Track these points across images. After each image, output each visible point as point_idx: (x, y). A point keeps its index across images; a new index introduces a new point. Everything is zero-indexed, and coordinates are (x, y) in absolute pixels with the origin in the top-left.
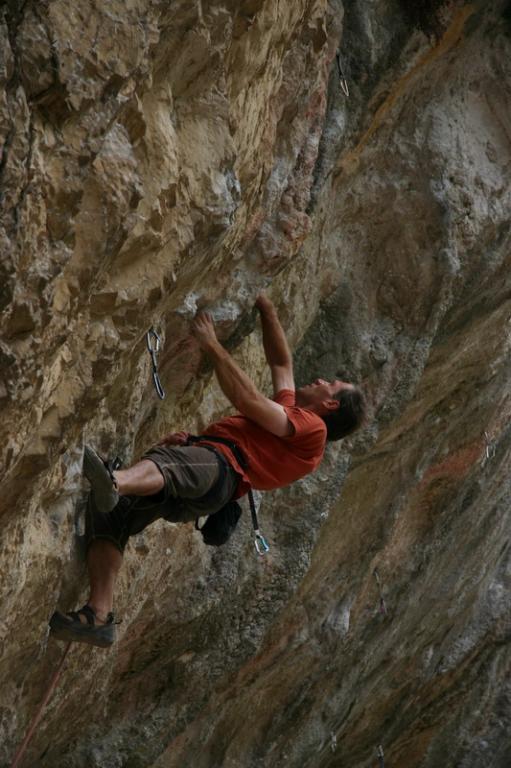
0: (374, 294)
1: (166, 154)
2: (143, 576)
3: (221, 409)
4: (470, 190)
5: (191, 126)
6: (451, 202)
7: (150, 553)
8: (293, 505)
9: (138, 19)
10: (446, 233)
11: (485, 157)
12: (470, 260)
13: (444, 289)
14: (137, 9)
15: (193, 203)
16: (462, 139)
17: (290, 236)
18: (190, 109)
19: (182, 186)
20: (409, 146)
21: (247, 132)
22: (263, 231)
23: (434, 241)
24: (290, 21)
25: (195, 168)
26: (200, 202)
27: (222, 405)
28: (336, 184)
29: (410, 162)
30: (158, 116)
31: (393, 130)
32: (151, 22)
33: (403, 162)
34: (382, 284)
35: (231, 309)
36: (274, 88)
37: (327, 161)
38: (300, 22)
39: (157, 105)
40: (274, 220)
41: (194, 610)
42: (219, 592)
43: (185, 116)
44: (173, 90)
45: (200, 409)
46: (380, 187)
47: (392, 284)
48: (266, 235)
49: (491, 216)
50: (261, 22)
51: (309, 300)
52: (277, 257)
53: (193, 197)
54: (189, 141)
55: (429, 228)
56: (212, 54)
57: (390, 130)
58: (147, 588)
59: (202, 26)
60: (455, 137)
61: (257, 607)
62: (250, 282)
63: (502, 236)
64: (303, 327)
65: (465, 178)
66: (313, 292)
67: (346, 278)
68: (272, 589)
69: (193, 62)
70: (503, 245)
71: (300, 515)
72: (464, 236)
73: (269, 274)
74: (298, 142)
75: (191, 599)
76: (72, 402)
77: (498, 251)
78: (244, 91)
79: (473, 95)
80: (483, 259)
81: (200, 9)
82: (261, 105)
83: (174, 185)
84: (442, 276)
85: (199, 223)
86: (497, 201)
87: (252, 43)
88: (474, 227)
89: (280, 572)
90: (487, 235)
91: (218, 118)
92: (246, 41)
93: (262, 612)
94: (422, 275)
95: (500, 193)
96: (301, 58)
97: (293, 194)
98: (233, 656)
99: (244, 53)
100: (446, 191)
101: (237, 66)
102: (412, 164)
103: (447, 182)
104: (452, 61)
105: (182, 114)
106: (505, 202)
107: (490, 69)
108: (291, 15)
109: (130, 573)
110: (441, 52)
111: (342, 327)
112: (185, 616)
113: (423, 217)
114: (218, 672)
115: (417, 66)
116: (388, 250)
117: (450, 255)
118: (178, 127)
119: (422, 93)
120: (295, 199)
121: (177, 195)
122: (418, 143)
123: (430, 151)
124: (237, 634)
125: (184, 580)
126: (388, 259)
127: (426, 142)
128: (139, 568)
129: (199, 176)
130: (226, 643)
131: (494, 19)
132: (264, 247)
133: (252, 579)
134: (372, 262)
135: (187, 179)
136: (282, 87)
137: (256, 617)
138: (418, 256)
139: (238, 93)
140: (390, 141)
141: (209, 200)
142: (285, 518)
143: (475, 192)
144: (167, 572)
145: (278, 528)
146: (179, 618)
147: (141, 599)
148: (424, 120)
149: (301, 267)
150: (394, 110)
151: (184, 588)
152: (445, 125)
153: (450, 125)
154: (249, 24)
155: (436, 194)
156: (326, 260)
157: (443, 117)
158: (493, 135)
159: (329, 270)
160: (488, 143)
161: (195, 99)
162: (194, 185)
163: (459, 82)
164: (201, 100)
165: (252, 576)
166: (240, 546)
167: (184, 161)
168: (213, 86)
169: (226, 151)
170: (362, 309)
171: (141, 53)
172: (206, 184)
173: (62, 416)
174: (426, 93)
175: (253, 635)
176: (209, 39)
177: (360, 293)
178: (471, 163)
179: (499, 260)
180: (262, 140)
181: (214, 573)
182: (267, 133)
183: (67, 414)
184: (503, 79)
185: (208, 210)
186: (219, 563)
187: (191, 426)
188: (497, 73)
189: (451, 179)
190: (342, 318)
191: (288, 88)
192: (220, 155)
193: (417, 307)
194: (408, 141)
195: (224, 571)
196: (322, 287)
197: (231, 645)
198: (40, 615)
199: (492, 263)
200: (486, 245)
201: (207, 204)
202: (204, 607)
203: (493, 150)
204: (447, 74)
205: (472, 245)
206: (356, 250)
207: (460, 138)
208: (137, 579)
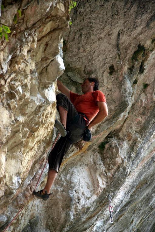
0: (46, 221)
1: (2, 168)
4: (80, 195)
5: (10, 161)
6: (74, 198)
9: (6, 127)
10: (71, 207)
11: (86, 187)
12: (76, 217)
13: (67, 224)
14: (6, 124)
15: (6, 184)
16: (81, 180)
17: (27, 199)
18: (11, 156)
19: (4, 178)
20: (65, 178)
21: (24, 165)
22: (19, 196)
23: (67, 209)
24: (43, 136)
25: (9, 173)
26: (8, 184)
28: (42, 185)
29: (64, 183)
30: (2, 156)
31: (61, 173)
32: (9, 129)
33: (62, 183)
34: (48, 219)
35: (4, 218)
36: (33, 154)
37: (42, 178)
38: (45, 137)
39: (2, 153)
40: (23, 193)
43: (9, 157)
44: (8, 149)
46: (54, 189)
47: (52, 219)
48: (20, 197)
49: (85, 205)
50: (36, 135)
51: (26, 219)
52: (22, 204)
53: (6, 182)
54: (9, 165)
55: (66, 204)
56: (21, 141)
57: (60, 173)
59: (20, 133)
60: (79, 179)
62: (12, 211)
63: (87, 211)
64: (22, 228)
65: (80, 192)
66: (28, 217)
67: (38, 215)
69: (15, 142)
70: (87, 214)
72: (76, 209)
73: (18, 209)
74: (35, 171)
77: (85, 216)
78: (26, 153)
79: (86, 168)
80: (80, 217)
81: (21, 128)
82: (29, 158)
83: (2, 177)
84: (67, 220)
85: (6, 190)
86: (87, 200)
87: (32, 140)
88: (79, 207)
90: (83, 210)
91: (19, 160)
92: (30, 139)
94: (61, 218)
95: (89, 198)
96: (43, 147)
97: (30, 186)
99: (29, 142)
100: (73, 194)
101: (26, 146)
102: (65, 184)
103: (74, 192)
104: (82, 157)
105: (8, 157)
106: (90, 201)
107: (92, 161)
108: (44, 134)
110: (80, 153)
111: (34, 230)
113: (65, 201)
115: (72, 156)
116: (52, 209)
117: (71, 214)
118: (6, 160)
119: (72, 164)
120: (31, 187)
121: (2, 180)
122: (68, 178)
123: (71, 181)
126: (52, 211)
127: (70, 178)
129: (10, 176)
131: (96, 148)
132: (19, 200)
134: (47, 211)
135: (6, 176)
136: (36, 154)
138: (61, 212)
139: (24, 153)
140: (60, 176)
141: (11, 184)
143: (82, 196)
148: (71, 172)
149: (26, 209)
150: (63, 167)
152: (77, 175)
153: (78, 175)
154: (33, 135)
155: (70, 194)
156: (34, 208)
157: (77, 172)
158: (90, 181)
159: (34, 211)
160: (88, 183)
161: (13, 153)
162: (8, 178)
163: (83, 163)
164: (15, 154)
167: (6, 171)
168: (19, 150)
169: (19, 170)
170: (41, 225)
171: (5, 137)
172: (11, 178)
174: (73, 164)
176: (21, 137)
177: (42, 220)
178: (82, 187)
179: (85, 218)
180: (27, 168)
182: (28, 166)
184: (95, 165)
185: (10, 187)
188: (94, 163)
189: (76, 191)
190: (35, 227)
191: (37, 154)
192: (17, 171)
193: (58, 228)
194: (65, 177)
196: (31, 216)
199: (83, 219)
200: (82, 213)
201: (10, 185)
203: (89, 185)
204: (80, 160)
205: (78, 212)
206: (43, 207)
207: (80, 180)
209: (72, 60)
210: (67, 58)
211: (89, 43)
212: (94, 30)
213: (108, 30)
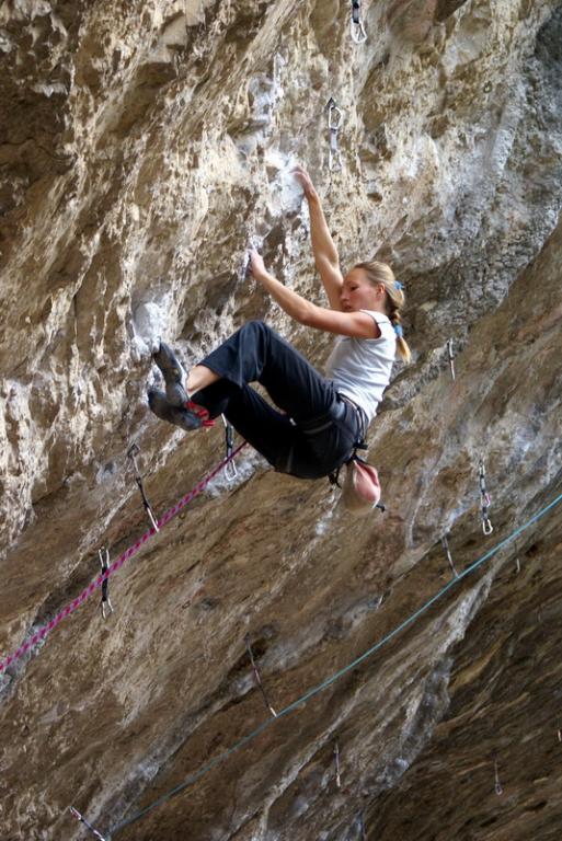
2: (376, 223)
3: (465, 61)
7: (384, 199)
8: (542, 163)
27: (466, 57)
41: (433, 260)
42: (459, 244)
45: (443, 60)
58: (382, 235)
61: (501, 261)
68: (517, 244)
71: (549, 173)
75: (431, 249)
76: (202, 10)
89: (525, 228)
93: (506, 266)
98: (475, 307)
109: (360, 218)
112: (424, 265)
114: (459, 322)
124: (480, 287)
125: (424, 231)
128: (371, 215)
130: (468, 295)
133: (497, 234)
137: (499, 270)
142: (534, 176)
144: (403, 220)
145: (527, 186)
146: (419, 267)
147: (375, 245)
151: (424, 239)
165: (498, 231)
166: (484, 200)
173: (190, 24)
175: (495, 289)
181: (455, 226)
183: (196, 23)
186: (462, 216)
187: (433, 77)
195: (466, 224)
197: (474, 297)
198: (231, 245)
202: (444, 257)
208: (368, 225)
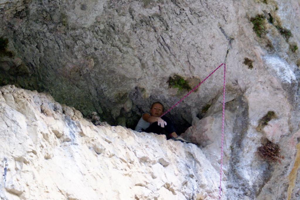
209: (214, 84)
210: (209, 86)
211: (207, 59)
212: (199, 45)
213: (208, 34)
